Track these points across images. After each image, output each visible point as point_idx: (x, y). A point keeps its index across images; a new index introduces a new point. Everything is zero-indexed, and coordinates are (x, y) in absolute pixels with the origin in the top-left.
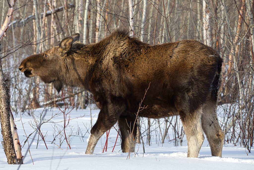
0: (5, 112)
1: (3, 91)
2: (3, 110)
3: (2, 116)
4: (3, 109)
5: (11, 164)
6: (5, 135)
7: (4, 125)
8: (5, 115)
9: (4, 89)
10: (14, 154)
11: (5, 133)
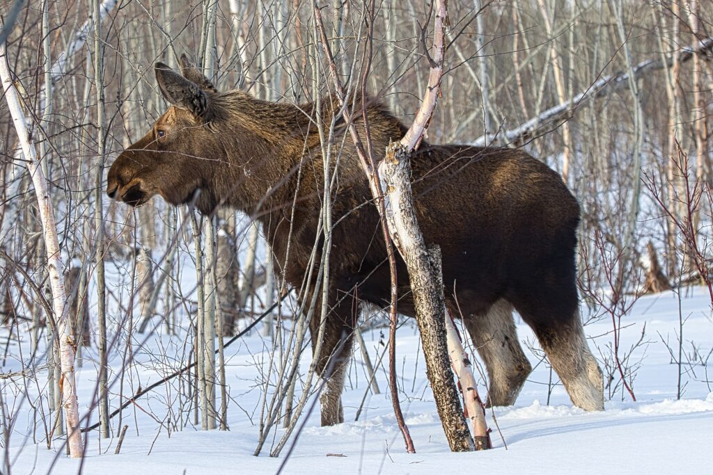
0: (431, 326)
1: (423, 272)
2: (426, 321)
3: (425, 336)
4: (426, 318)
5: (457, 451)
6: (436, 380)
7: (432, 357)
8: (432, 332)
9: (424, 270)
10: (462, 425)
11: (436, 376)
